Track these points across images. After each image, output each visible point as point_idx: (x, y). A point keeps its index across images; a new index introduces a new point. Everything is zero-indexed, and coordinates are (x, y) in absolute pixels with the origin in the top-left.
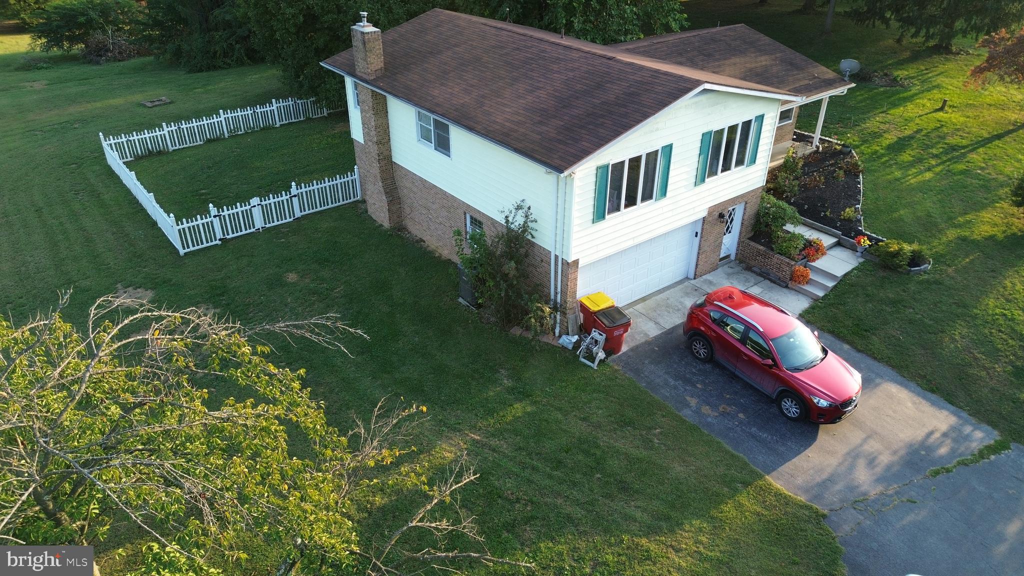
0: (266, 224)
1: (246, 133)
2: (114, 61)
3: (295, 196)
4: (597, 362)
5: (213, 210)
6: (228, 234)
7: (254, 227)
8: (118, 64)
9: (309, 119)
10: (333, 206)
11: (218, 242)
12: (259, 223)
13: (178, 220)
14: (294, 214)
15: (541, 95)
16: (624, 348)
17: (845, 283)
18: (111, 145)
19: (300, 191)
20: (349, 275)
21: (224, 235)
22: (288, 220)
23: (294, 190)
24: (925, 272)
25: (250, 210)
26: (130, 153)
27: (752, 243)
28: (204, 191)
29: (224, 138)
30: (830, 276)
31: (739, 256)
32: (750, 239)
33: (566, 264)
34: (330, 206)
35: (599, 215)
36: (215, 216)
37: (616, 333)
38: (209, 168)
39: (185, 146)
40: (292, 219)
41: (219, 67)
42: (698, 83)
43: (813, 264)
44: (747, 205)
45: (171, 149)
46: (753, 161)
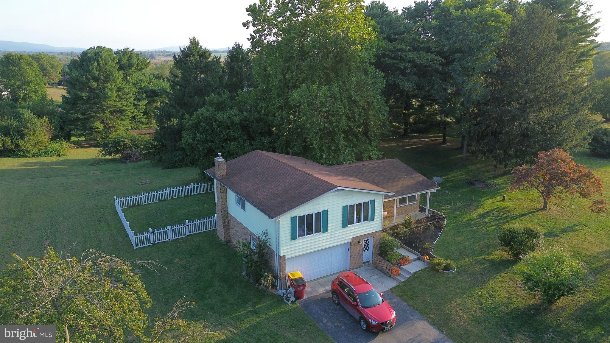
0: (173, 237)
1: (178, 198)
2: (133, 162)
3: (187, 226)
4: (290, 302)
5: (151, 230)
6: (156, 241)
7: (167, 239)
8: (134, 163)
9: (207, 192)
10: (204, 231)
11: (151, 244)
12: (170, 237)
13: (136, 234)
14: (186, 233)
15: (279, 188)
16: (305, 297)
17: (415, 276)
18: (118, 201)
19: (189, 224)
20: (200, 261)
21: (154, 241)
22: (183, 236)
23: (187, 224)
24: (451, 274)
25: (167, 231)
26: (126, 205)
27: (378, 256)
28: (152, 223)
29: (168, 200)
30: (409, 273)
31: (374, 262)
32: (378, 254)
33: (280, 257)
34: (203, 231)
35: (294, 237)
36: (151, 233)
37: (299, 289)
38: (157, 212)
39: (150, 203)
40: (184, 236)
41: (177, 167)
42: (336, 187)
43: (403, 267)
44: (374, 238)
45: (144, 204)
46: (373, 219)
